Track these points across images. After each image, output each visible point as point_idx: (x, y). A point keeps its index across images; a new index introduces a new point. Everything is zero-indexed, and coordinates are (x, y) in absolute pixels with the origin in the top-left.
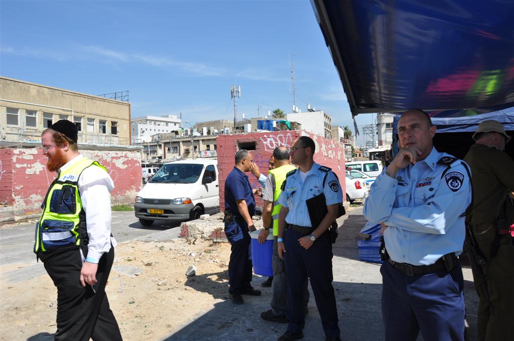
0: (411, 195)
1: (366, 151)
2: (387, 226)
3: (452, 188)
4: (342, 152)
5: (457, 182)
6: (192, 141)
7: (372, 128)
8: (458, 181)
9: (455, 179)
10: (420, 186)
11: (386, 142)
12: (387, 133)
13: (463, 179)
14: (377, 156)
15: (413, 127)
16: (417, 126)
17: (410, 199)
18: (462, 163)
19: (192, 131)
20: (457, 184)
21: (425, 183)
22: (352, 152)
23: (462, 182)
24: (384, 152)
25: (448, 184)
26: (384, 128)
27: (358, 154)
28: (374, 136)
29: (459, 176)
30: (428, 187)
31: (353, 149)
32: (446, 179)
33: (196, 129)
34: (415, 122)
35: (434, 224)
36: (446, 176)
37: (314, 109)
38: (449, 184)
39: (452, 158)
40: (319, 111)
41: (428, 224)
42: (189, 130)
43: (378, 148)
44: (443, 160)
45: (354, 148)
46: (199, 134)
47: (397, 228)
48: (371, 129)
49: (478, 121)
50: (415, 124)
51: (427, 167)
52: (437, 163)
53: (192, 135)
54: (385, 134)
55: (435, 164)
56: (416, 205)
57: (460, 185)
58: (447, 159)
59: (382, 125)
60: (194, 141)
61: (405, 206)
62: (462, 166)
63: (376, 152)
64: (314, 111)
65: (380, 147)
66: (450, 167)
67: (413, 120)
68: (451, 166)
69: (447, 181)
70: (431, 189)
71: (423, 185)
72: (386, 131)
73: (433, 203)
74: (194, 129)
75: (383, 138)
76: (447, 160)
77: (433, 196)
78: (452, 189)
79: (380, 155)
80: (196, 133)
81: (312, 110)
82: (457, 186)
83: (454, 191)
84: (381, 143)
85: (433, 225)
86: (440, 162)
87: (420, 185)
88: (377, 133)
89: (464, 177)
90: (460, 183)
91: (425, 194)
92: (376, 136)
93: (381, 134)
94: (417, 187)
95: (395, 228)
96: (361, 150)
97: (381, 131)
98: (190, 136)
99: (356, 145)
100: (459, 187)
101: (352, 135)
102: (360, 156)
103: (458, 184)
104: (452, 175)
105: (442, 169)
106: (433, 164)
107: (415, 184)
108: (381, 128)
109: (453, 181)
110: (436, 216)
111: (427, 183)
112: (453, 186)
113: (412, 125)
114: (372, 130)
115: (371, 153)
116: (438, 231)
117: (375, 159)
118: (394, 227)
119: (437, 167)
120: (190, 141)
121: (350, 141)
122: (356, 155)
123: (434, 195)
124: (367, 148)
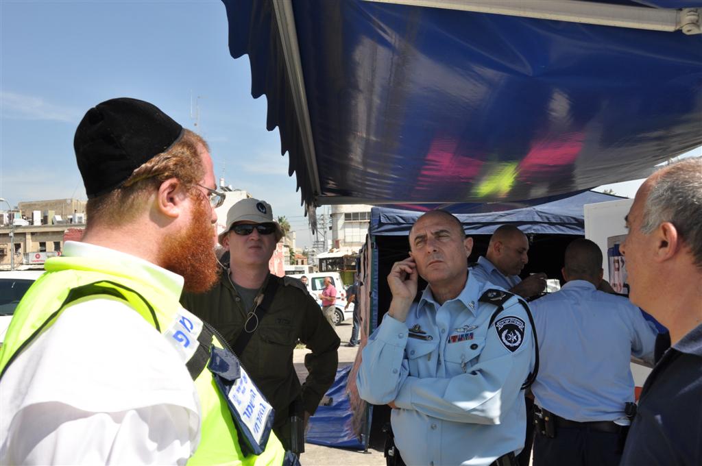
0: (439, 356)
1: (313, 255)
2: (400, 409)
3: (508, 344)
4: (280, 259)
5: (515, 334)
6: (12, 234)
7: (322, 220)
8: (517, 333)
9: (511, 328)
10: (454, 341)
11: (345, 242)
12: (346, 229)
13: (524, 329)
14: (331, 264)
15: (438, 235)
16: (444, 234)
17: (439, 363)
18: (520, 301)
19: (11, 217)
20: (515, 337)
21: (462, 336)
22: (290, 257)
23: (522, 334)
24: (341, 259)
25: (501, 337)
26: (341, 221)
27: (300, 261)
28: (325, 232)
29: (517, 323)
30: (469, 343)
31: (292, 253)
32: (497, 328)
33: (20, 214)
34: (440, 228)
35: (484, 408)
36: (496, 324)
37: (230, 187)
38: (503, 338)
39: (505, 293)
40: (238, 190)
41: (474, 410)
42: (6, 216)
43: (331, 251)
44: (490, 295)
45: (294, 251)
46: (25, 223)
47: (417, 411)
48: (322, 222)
49: (496, 218)
50: (442, 231)
51: (462, 307)
52: (479, 300)
53: (11, 223)
54: (343, 231)
55: (476, 301)
56: (449, 375)
57: (520, 339)
58: (495, 294)
59: (338, 216)
60: (16, 234)
61: (430, 376)
62: (520, 306)
63: (329, 259)
64: (230, 190)
65: (335, 250)
66: (501, 309)
67: (437, 224)
68: (504, 306)
69: (500, 333)
70: (474, 347)
71: (460, 339)
72: (344, 226)
73: (480, 371)
74: (15, 214)
75: (340, 236)
76: (495, 297)
77: (477, 358)
78: (508, 347)
79: (336, 263)
80: (19, 221)
81: (227, 188)
82: (515, 342)
83: (513, 349)
84: (336, 244)
85: (483, 411)
86: (485, 299)
87: (454, 339)
88: (331, 228)
89: (524, 325)
90: (519, 336)
91: (463, 355)
92: (330, 233)
93: (337, 230)
94: (449, 342)
95: (415, 413)
96: (304, 254)
97: (337, 225)
98: (8, 225)
99: (297, 246)
100: (519, 342)
101: (291, 230)
102: (303, 264)
103: (517, 338)
104: (507, 323)
105: (489, 311)
106: (473, 303)
107: (445, 336)
108: (337, 220)
109: (508, 333)
110: (488, 395)
111: (467, 335)
112: (510, 342)
113: (436, 233)
114: (323, 224)
115: (321, 260)
116: (491, 420)
117: (327, 270)
118: (412, 411)
119: (479, 308)
120: (6, 235)
121: (287, 239)
122: (297, 261)
123: (479, 356)
124: (313, 251)
